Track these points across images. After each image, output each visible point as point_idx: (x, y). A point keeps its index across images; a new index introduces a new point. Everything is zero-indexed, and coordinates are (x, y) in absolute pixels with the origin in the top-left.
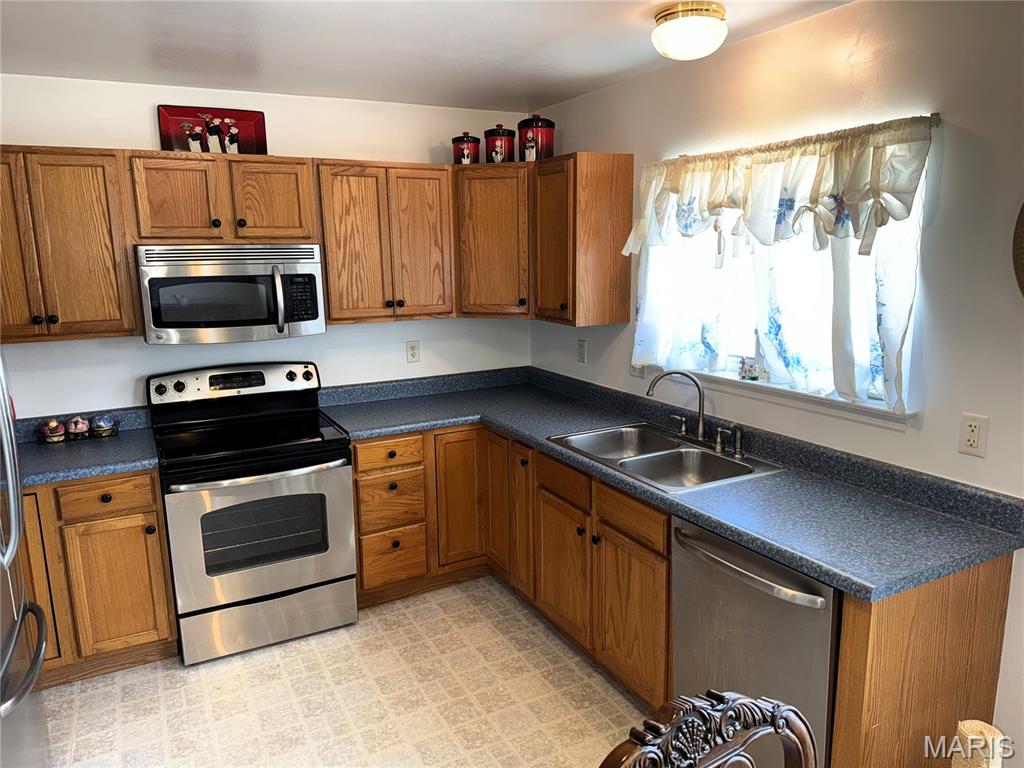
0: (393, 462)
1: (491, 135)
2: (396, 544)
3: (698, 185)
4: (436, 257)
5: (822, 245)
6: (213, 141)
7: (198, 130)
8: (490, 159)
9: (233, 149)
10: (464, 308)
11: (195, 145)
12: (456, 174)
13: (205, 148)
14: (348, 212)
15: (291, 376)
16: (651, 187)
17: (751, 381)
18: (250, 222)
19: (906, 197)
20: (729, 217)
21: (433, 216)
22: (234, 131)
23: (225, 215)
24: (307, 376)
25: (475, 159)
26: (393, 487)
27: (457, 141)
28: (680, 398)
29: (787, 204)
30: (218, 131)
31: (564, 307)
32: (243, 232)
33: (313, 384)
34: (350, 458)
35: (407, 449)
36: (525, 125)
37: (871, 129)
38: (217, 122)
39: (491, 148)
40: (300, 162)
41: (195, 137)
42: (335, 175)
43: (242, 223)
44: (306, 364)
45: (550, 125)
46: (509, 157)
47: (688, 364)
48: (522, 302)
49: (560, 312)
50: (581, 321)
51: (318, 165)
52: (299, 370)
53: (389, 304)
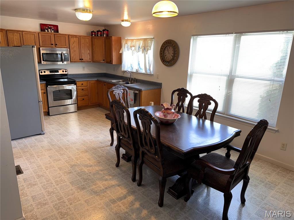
0: (82, 85)
1: (98, 31)
2: (83, 99)
3: (129, 43)
4: (88, 52)
5: (143, 53)
6: (49, 30)
7: (47, 28)
8: (98, 36)
9: (53, 31)
10: (93, 61)
11: (46, 31)
12: (92, 38)
13: (48, 31)
14: (74, 43)
15: (63, 71)
16: (123, 43)
17: (137, 73)
18: (58, 45)
20: (133, 48)
21: (88, 45)
22: (53, 28)
23: (53, 43)
24: (66, 71)
25: (95, 35)
26: (83, 90)
27: (92, 32)
28: (128, 76)
29: (139, 47)
30: (50, 28)
31: (111, 61)
32: (56, 46)
33: (67, 73)
34: (76, 84)
35: (85, 84)
36: (104, 30)
38: (50, 27)
39: (98, 34)
40: (66, 35)
41: (46, 29)
42: (72, 37)
43: (56, 45)
44: (65, 69)
45: (108, 31)
46: (101, 36)
47: (130, 70)
48: (104, 60)
49: (110, 62)
50: (114, 63)
51: (69, 35)
52: (64, 70)
53: (80, 59)
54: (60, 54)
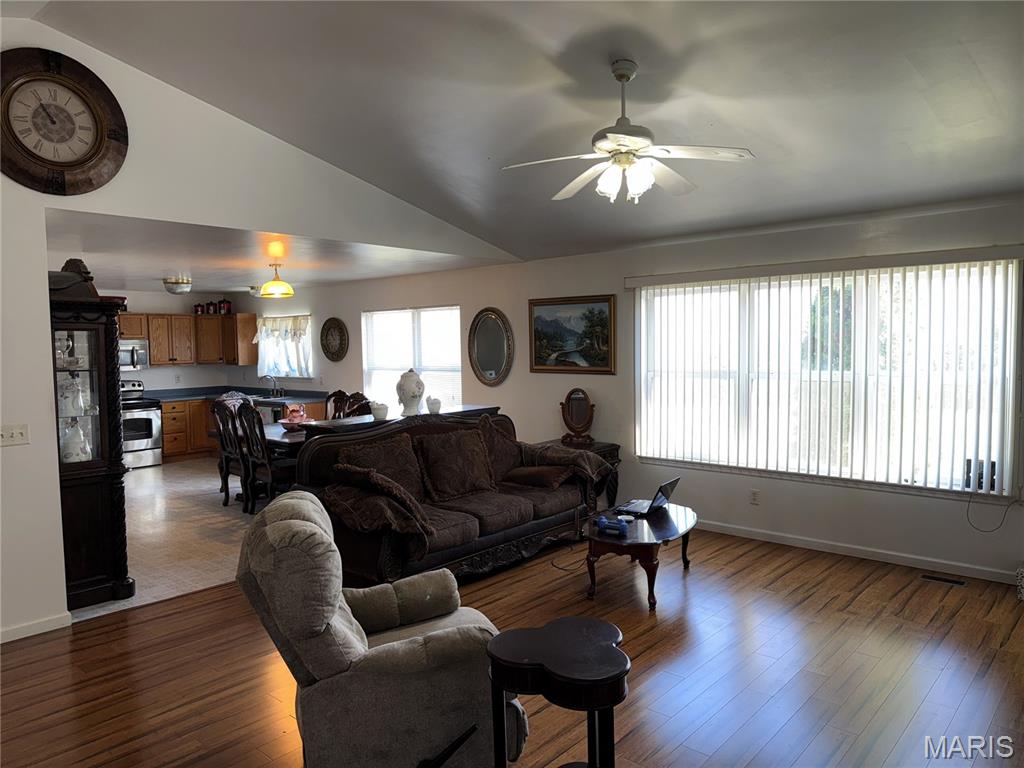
0: (174, 411)
1: (209, 305)
2: (176, 439)
3: (269, 324)
4: (188, 344)
5: (292, 341)
8: (208, 313)
10: (199, 361)
12: (196, 318)
14: (157, 329)
15: (134, 385)
16: (260, 322)
17: (287, 379)
18: (126, 334)
19: (304, 330)
20: (277, 333)
21: (187, 331)
24: (139, 385)
25: (203, 312)
26: (174, 419)
27: (195, 306)
28: (271, 386)
29: (286, 331)
31: (234, 359)
32: (123, 336)
33: (141, 388)
34: (160, 408)
35: (179, 407)
36: (220, 302)
37: (298, 316)
39: (208, 309)
40: (142, 315)
42: (153, 318)
43: (123, 334)
44: (139, 381)
45: (229, 302)
46: (215, 312)
47: (273, 375)
48: (221, 359)
49: (234, 361)
50: (240, 363)
51: (148, 315)
52: (137, 384)
53: (170, 360)
54: (127, 351)
